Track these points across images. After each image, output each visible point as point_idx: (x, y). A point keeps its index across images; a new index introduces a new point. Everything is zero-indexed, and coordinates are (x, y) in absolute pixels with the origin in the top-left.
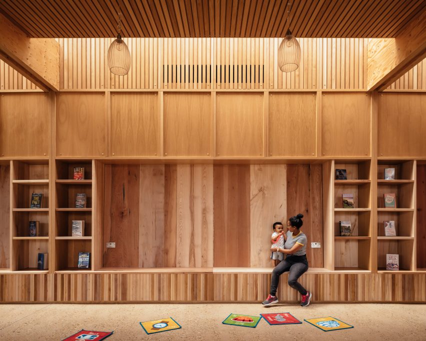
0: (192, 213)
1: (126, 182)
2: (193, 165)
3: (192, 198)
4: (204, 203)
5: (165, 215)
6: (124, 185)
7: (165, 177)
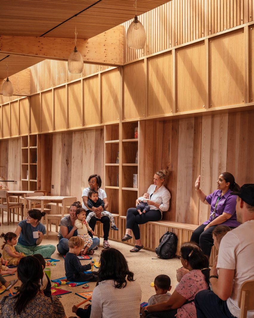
0: (211, 168)
1: (170, 137)
2: (214, 115)
3: (212, 151)
4: (220, 158)
5: (193, 170)
6: (169, 140)
7: (195, 130)
